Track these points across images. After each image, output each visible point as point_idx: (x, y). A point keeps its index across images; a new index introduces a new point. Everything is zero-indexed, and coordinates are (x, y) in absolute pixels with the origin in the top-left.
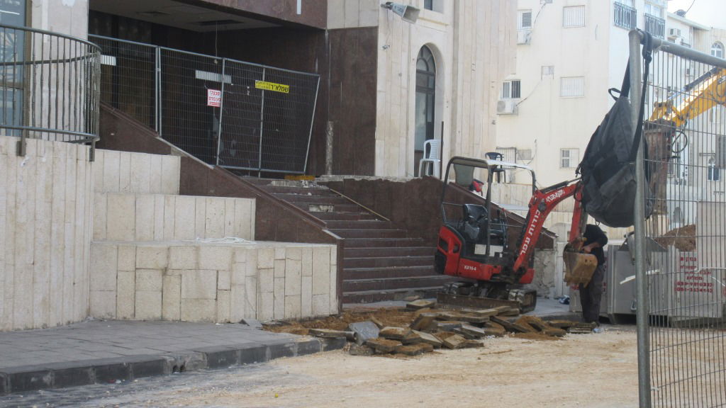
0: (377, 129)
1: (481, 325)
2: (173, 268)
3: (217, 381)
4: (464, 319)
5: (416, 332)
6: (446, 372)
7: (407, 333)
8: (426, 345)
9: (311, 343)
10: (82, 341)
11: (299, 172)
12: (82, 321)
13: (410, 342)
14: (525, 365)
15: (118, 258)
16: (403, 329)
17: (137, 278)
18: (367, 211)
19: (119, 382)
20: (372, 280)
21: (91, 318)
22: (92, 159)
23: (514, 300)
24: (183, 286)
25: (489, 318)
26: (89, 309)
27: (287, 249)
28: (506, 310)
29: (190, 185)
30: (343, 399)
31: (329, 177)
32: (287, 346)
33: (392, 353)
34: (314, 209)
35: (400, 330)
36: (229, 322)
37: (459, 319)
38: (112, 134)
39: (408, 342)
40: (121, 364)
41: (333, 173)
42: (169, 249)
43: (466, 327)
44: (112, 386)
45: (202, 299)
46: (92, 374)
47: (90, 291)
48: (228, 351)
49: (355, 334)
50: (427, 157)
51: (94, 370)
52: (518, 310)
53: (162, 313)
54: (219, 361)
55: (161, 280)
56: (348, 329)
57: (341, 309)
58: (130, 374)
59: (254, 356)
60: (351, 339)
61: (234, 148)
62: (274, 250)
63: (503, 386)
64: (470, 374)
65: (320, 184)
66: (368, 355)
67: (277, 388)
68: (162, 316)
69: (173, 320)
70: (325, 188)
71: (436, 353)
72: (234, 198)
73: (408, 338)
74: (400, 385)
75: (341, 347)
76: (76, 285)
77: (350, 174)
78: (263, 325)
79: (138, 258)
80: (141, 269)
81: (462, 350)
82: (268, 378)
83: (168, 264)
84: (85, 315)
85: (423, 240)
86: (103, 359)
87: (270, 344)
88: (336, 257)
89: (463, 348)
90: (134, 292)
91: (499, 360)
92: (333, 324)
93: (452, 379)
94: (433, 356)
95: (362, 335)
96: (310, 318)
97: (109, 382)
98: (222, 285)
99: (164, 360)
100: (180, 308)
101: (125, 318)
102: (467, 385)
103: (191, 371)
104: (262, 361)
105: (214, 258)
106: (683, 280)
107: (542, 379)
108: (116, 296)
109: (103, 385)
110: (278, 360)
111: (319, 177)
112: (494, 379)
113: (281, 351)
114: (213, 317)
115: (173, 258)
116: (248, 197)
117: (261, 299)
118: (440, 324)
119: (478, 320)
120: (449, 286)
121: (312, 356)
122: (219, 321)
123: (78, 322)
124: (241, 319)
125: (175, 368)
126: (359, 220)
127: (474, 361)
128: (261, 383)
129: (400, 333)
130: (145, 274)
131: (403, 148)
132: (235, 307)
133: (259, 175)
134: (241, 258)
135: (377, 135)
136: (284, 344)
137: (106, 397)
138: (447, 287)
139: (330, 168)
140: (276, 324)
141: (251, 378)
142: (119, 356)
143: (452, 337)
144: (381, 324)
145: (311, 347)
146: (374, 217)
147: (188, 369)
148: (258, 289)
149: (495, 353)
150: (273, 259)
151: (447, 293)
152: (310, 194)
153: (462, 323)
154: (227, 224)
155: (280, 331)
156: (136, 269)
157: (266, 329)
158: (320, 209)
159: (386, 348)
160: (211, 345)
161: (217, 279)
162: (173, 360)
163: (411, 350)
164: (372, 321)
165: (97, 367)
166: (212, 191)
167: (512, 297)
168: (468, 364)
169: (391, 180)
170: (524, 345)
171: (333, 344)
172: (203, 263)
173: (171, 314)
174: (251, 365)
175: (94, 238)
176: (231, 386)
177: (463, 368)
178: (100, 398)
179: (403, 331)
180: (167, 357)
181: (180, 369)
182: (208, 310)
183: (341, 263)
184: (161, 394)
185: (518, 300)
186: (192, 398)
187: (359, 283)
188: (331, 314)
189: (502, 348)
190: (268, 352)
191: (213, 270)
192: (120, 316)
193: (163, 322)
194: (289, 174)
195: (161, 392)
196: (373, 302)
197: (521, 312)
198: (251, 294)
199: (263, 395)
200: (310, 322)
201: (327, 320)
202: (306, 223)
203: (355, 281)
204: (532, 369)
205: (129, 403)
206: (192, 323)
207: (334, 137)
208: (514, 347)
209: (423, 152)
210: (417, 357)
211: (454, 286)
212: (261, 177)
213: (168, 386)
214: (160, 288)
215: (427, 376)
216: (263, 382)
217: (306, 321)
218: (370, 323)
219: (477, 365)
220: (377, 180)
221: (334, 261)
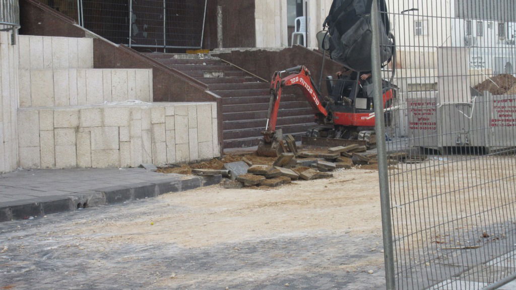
0: (256, 10)
1: (334, 160)
2: (83, 126)
3: (110, 214)
4: (320, 156)
5: (278, 168)
6: (296, 199)
7: (269, 169)
8: (285, 178)
9: (193, 180)
10: (7, 187)
11: (196, 48)
12: (13, 171)
13: (273, 176)
14: (362, 190)
15: (39, 120)
16: (267, 166)
17: (56, 136)
18: (250, 75)
19: (32, 218)
20: (252, 129)
21: (21, 169)
22: (13, 42)
23: (362, 139)
24: (93, 140)
25: (340, 154)
26: (19, 161)
27: (175, 107)
28: (355, 148)
29: (101, 61)
30: (205, 224)
31: (220, 50)
32: (173, 183)
33: (258, 185)
34: (207, 76)
35: (264, 167)
36: (130, 167)
37: (316, 156)
38: (40, 23)
39: (271, 176)
40: (33, 204)
41: (224, 46)
42: (79, 111)
43: (321, 162)
44: (25, 222)
45: (107, 150)
46: (9, 213)
47: (19, 147)
48: (123, 190)
49: (229, 172)
50: (298, 30)
51: (10, 209)
52: (365, 146)
53: (77, 163)
54: (116, 198)
55: (74, 137)
56: (224, 168)
57: (222, 153)
58: (42, 212)
59: (145, 192)
60: (225, 176)
61: (146, 30)
62: (165, 108)
63: (338, 208)
64: (314, 200)
65: (212, 55)
66: (238, 188)
67: (155, 217)
68: (77, 165)
69: (86, 168)
70: (217, 59)
71: (293, 184)
72: (134, 69)
73: (270, 173)
74: (255, 210)
75: (218, 182)
76: (5, 143)
77: (236, 46)
78: (158, 167)
79: (55, 119)
80: (58, 128)
81: (315, 181)
82: (152, 209)
83: (79, 123)
84: (15, 166)
85: (295, 96)
86: (20, 201)
87: (159, 182)
88: (216, 112)
89: (316, 179)
90: (53, 146)
91: (342, 187)
92: (215, 164)
93: (298, 204)
94: (290, 186)
95: (235, 172)
96: (197, 161)
97: (24, 219)
98: (124, 138)
99: (69, 199)
100: (91, 157)
101: (48, 167)
102: (309, 208)
103: (92, 207)
104: (152, 196)
105: (116, 117)
106: (496, 118)
107: (371, 201)
108: (40, 151)
109: (18, 221)
110: (165, 195)
111: (212, 50)
112: (332, 202)
113: (168, 188)
114: (117, 163)
115: (83, 119)
116: (146, 68)
117: (156, 148)
118: (299, 161)
119: (331, 156)
120: (311, 130)
121: (194, 190)
122: (122, 167)
123: (9, 172)
124: (139, 164)
125: (79, 205)
126: (244, 83)
127: (322, 188)
128: (144, 213)
129: (264, 170)
130: (61, 132)
131: (278, 24)
132: (134, 155)
133: (165, 51)
134: (137, 115)
135: (256, 15)
136: (170, 182)
137: (16, 231)
138: (310, 132)
139: (221, 44)
140: (169, 167)
141: (138, 210)
142: (33, 198)
143: (307, 171)
144: (250, 163)
145: (193, 183)
146: (256, 79)
147: (90, 205)
148: (153, 140)
149: (341, 182)
150: (164, 116)
151: (310, 136)
152: (204, 64)
153: (318, 159)
154: (130, 90)
155: (171, 172)
156: (54, 128)
157: (160, 171)
158: (213, 76)
159: (252, 181)
160: (111, 185)
161: (119, 133)
162: (77, 198)
163: (272, 183)
164: (243, 161)
165: (12, 207)
166: (118, 65)
167: (361, 137)
168: (315, 192)
169: (268, 50)
170: (367, 174)
171: (211, 180)
172: (107, 121)
173: (84, 162)
174: (142, 200)
175: (20, 105)
176: (120, 217)
177: (311, 195)
178: (11, 231)
179: (266, 168)
180: (73, 197)
181: (83, 206)
182: (113, 158)
183: (221, 117)
184: (61, 226)
185: (366, 139)
186: (84, 228)
187: (241, 132)
188: (215, 157)
189: (348, 177)
190: (157, 189)
191: (115, 126)
192: (44, 166)
193: (78, 169)
194: (189, 49)
195: (63, 224)
196: (252, 146)
197: (368, 149)
198: (147, 144)
199: (142, 224)
200: (197, 164)
201: (210, 162)
202: (192, 86)
203: (238, 130)
204: (365, 193)
205: (33, 235)
206: (101, 169)
207: (223, 18)
208: (357, 177)
209: (294, 27)
210: (277, 188)
211: (315, 130)
212: (166, 52)
213: (70, 220)
214: (74, 142)
215: (279, 202)
216: (146, 213)
217: (194, 163)
218: (242, 163)
219: (324, 192)
220: (257, 51)
221: (215, 114)
